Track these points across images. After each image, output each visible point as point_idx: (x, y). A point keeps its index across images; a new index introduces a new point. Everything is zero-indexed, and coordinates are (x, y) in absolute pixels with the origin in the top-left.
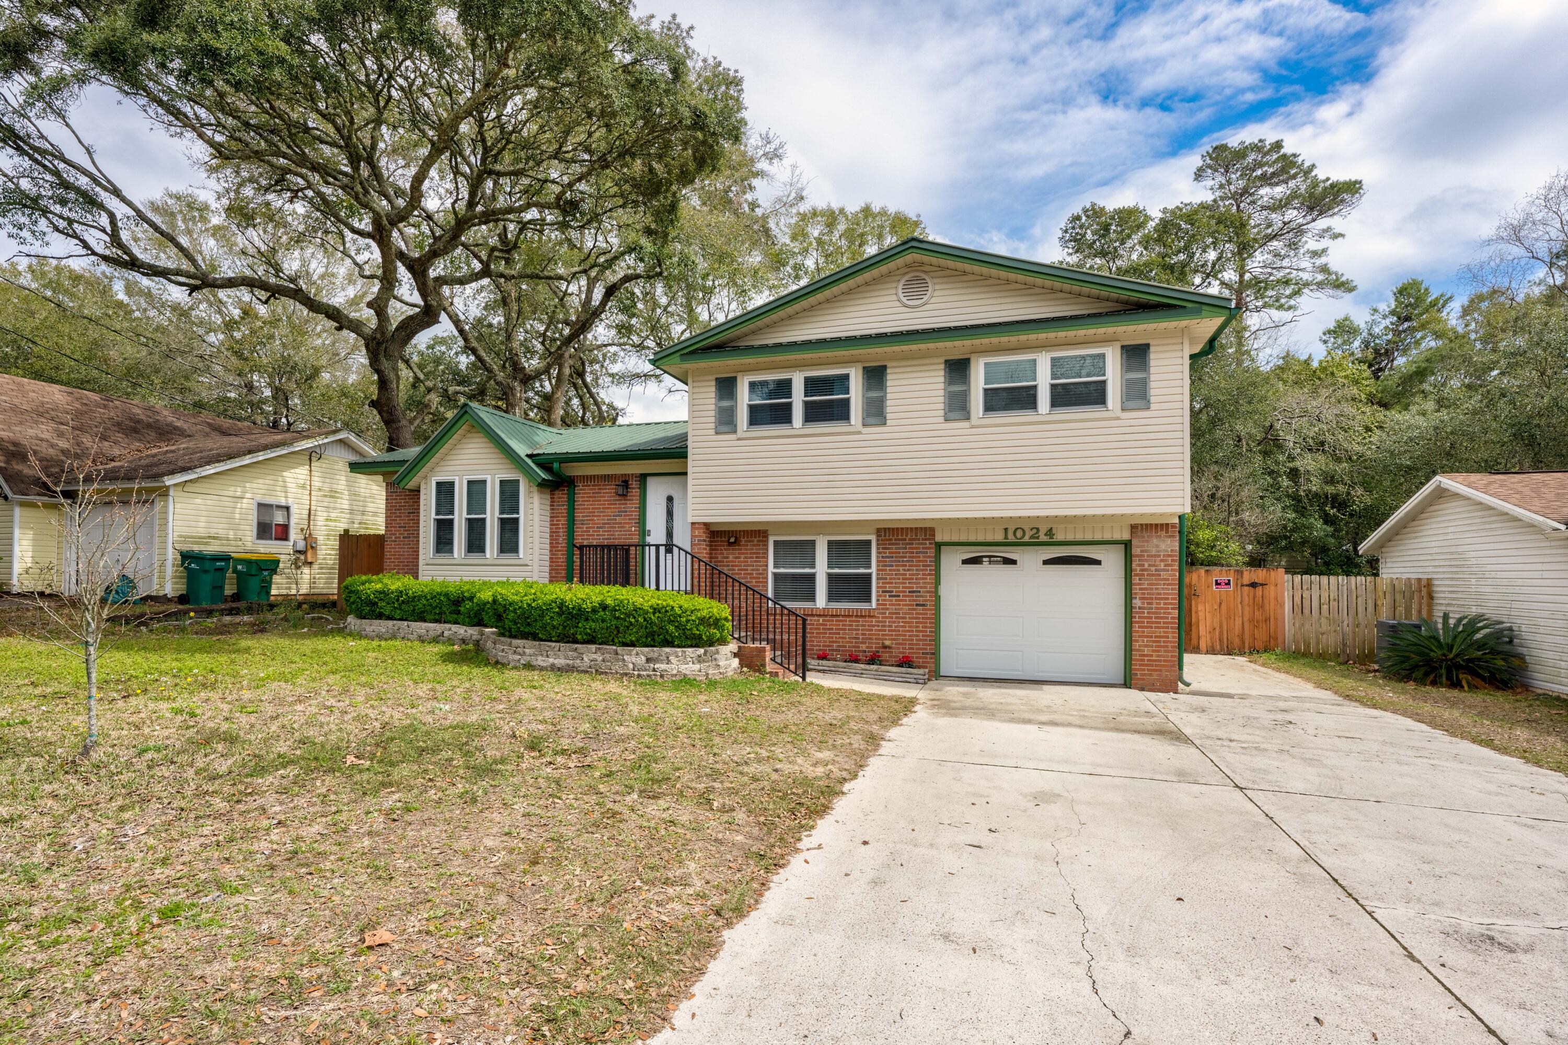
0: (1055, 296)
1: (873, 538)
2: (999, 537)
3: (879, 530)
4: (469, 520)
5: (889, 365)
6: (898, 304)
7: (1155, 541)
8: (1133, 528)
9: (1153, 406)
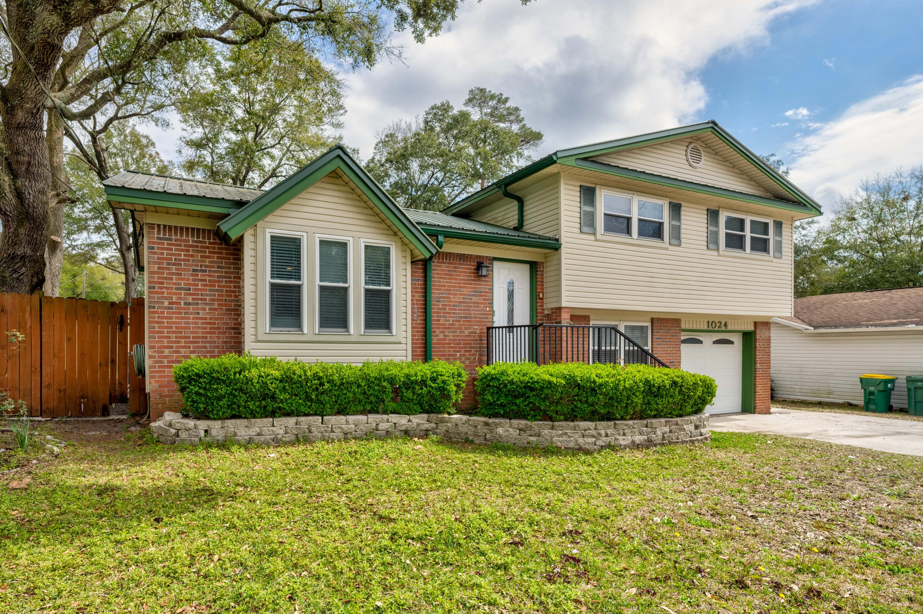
0: (751, 182)
1: (649, 324)
2: (706, 327)
3: (652, 319)
4: (322, 288)
5: (683, 204)
6: (686, 163)
7: (764, 331)
8: (755, 323)
9: (784, 257)
